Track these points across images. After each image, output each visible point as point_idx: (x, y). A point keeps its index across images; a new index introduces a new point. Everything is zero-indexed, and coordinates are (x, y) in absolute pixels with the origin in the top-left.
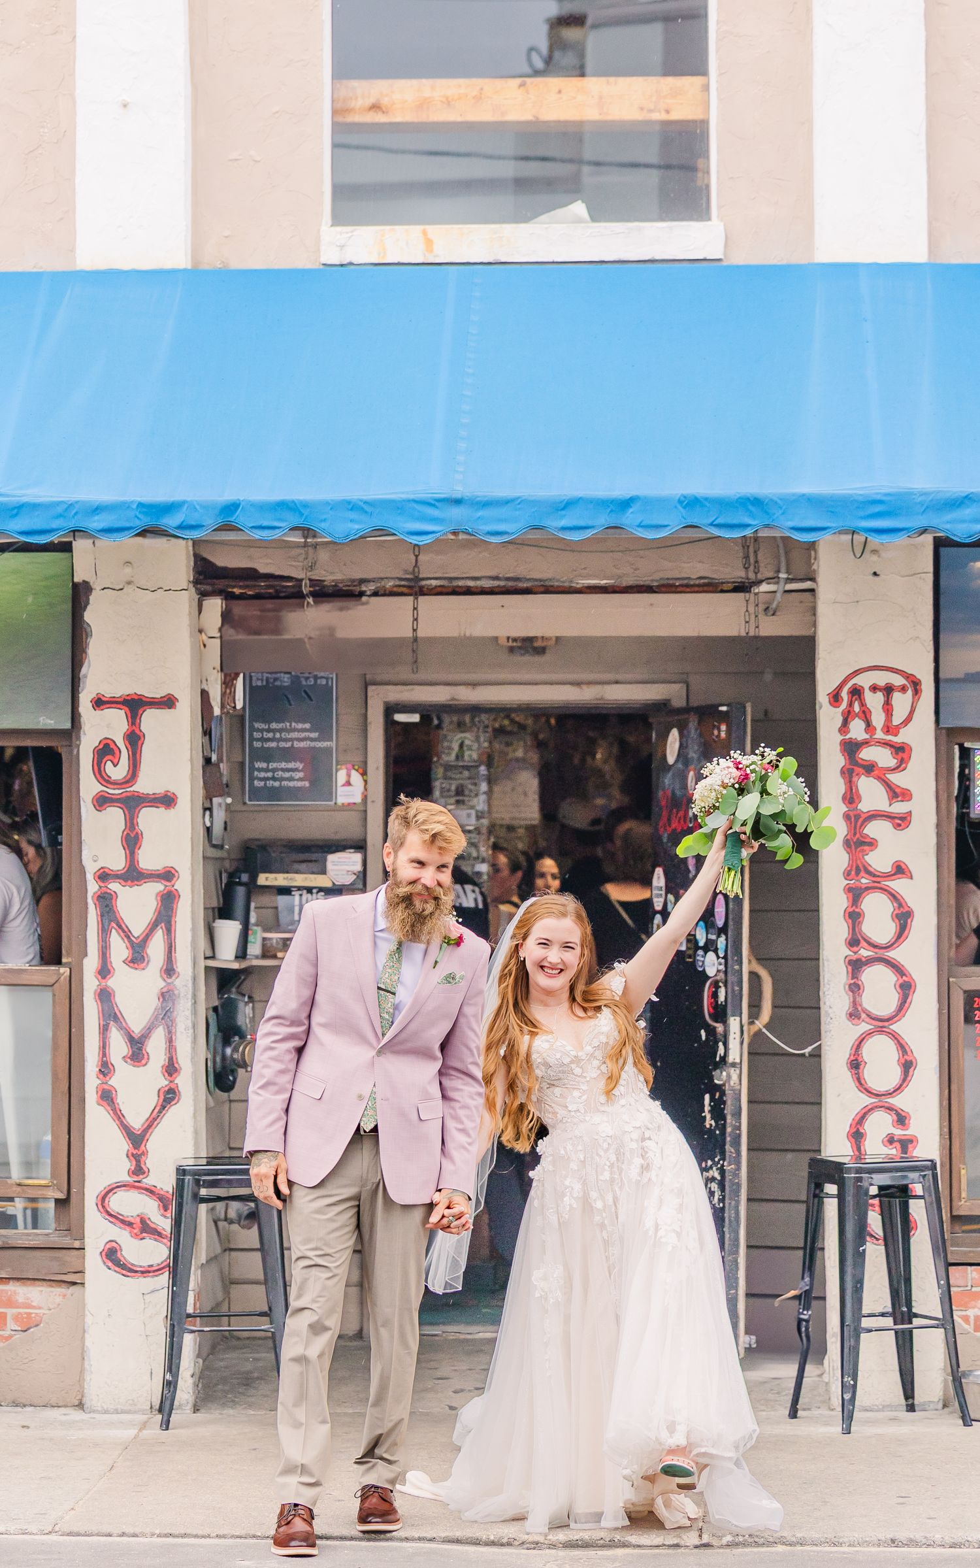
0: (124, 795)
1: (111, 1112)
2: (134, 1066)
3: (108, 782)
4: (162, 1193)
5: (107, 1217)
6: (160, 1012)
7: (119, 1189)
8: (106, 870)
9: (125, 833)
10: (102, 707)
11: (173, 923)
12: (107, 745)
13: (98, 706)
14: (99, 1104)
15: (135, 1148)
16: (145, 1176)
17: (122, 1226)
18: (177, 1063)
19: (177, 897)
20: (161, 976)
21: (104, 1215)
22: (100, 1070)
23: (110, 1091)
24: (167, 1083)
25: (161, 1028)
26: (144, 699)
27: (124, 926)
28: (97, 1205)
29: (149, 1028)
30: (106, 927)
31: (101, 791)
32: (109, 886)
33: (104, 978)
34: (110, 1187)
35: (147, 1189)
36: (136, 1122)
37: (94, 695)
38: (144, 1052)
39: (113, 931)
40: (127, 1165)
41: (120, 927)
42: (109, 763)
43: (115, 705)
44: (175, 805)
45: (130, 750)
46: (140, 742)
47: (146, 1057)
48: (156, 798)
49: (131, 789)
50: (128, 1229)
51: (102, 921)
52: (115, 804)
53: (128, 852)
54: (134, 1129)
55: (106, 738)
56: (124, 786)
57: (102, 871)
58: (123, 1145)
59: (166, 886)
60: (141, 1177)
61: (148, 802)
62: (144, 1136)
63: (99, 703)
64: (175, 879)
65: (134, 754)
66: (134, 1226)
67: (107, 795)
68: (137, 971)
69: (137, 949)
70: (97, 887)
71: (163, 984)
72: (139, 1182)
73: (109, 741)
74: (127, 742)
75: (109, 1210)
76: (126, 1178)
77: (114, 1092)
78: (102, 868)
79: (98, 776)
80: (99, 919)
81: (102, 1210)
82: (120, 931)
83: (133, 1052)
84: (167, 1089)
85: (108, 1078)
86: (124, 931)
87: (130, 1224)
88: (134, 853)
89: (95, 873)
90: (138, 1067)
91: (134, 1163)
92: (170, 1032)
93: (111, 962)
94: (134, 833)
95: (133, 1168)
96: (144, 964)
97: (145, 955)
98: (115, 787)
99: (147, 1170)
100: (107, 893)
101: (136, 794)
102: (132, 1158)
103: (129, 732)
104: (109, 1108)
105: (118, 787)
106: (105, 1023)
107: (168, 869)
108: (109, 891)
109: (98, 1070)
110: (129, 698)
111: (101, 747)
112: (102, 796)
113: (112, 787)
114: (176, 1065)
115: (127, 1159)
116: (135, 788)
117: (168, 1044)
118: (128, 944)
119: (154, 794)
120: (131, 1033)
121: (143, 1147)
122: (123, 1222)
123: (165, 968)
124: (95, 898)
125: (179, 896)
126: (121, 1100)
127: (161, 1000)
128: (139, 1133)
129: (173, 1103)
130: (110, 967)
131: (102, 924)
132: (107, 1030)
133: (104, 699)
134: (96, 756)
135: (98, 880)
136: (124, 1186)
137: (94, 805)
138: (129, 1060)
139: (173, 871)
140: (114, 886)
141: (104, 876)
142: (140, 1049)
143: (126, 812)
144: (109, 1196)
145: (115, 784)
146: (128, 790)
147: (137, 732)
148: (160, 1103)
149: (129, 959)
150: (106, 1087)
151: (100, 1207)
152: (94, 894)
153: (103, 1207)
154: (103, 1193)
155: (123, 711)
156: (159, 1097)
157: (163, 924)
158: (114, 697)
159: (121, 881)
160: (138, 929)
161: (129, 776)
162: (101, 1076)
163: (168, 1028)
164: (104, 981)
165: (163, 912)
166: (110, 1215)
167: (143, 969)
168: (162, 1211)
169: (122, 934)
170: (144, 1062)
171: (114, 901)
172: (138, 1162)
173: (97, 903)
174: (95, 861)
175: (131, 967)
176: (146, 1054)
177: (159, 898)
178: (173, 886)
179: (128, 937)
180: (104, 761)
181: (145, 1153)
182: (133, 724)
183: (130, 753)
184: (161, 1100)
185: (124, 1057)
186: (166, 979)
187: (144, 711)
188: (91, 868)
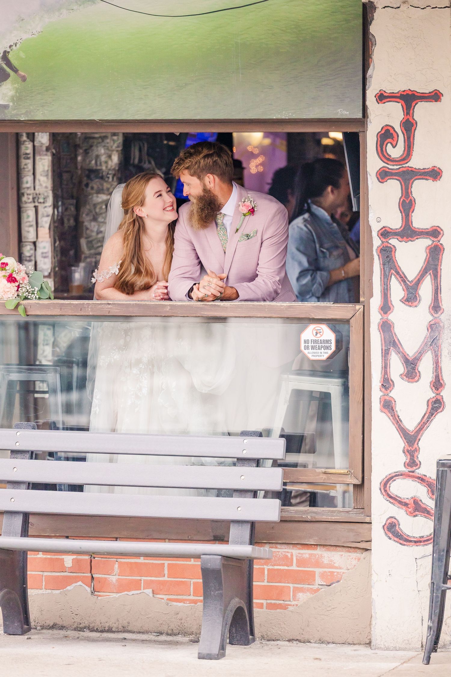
0: (401, 169)
1: (391, 418)
2: (409, 382)
3: (389, 160)
4: (430, 480)
5: (388, 499)
6: (429, 340)
7: (398, 477)
8: (387, 229)
9: (402, 200)
10: (383, 101)
11: (439, 270)
12: (387, 131)
13: (381, 101)
14: (382, 411)
15: (410, 446)
16: (417, 467)
17: (400, 506)
18: (443, 380)
19: (442, 250)
20: (430, 312)
21: (385, 497)
22: (382, 385)
23: (390, 401)
24: (434, 395)
25: (430, 352)
26: (416, 94)
27: (401, 273)
28: (380, 489)
29: (420, 352)
30: (387, 274)
31: (383, 167)
32: (390, 242)
33: (385, 313)
34: (391, 476)
35: (419, 478)
36: (411, 425)
37: (378, 92)
38: (416, 371)
39: (393, 276)
40: (403, 459)
41: (398, 273)
42: (389, 145)
43: (394, 99)
44: (441, 177)
45: (405, 134)
46: (413, 128)
47: (418, 375)
48: (425, 172)
49: (407, 165)
50: (404, 508)
51: (384, 269)
52: (394, 177)
53: (404, 214)
54: (409, 431)
55: (387, 125)
56: (401, 163)
57: (384, 229)
58: (400, 443)
59: (433, 241)
60: (415, 468)
61: (420, 175)
62: (416, 437)
63: (382, 97)
64: (440, 236)
65: (409, 138)
66: (409, 506)
67: (388, 170)
68: (411, 308)
69: (411, 291)
70: (380, 242)
71: (431, 318)
72: (413, 472)
73: (389, 128)
74: (403, 128)
75: (389, 493)
76: (402, 468)
77: (393, 402)
78: (384, 227)
79: (380, 155)
80: (382, 268)
81: (384, 493)
82: (398, 277)
83: (408, 371)
84: (434, 400)
85: (388, 391)
86: (401, 277)
87: (406, 505)
88: (408, 215)
89: (379, 231)
90: (412, 382)
91: (409, 457)
92: (436, 356)
93: (391, 301)
94: (409, 199)
95: (408, 461)
96: (417, 303)
97: (417, 295)
98: (394, 163)
99: (419, 463)
100: (387, 247)
101: (410, 169)
102: (407, 453)
103: (404, 120)
104: (390, 415)
105: (397, 163)
106: (386, 348)
107: (435, 228)
108: (389, 245)
109: (380, 384)
110: (405, 93)
111: (383, 132)
112: (383, 170)
113: (392, 163)
114: (441, 381)
115: (403, 455)
116: (410, 164)
117: (435, 365)
118: (404, 287)
119: (424, 169)
120: (407, 356)
121: (416, 445)
122: (400, 502)
123: (432, 305)
124: (379, 251)
125: (444, 249)
126: (399, 409)
127: (430, 330)
128: (413, 434)
129: (439, 411)
130: (390, 305)
131: (384, 271)
132: (388, 354)
133: (385, 94)
134: (379, 139)
135: (381, 237)
136: (402, 475)
137: (377, 178)
138: (405, 377)
139: (439, 230)
140: (393, 242)
141: (385, 233)
142: (414, 369)
143: (403, 184)
144: (390, 483)
145: (394, 161)
146: (404, 166)
147: (411, 120)
148: (429, 411)
149: (405, 298)
150: (387, 398)
151: (383, 491)
152: (378, 247)
153: (385, 491)
154: (385, 480)
155: (400, 104)
156: (428, 406)
157: (431, 271)
158: (393, 93)
159: (398, 237)
160: (411, 274)
161: (405, 155)
162: (383, 390)
163: (435, 352)
164: (385, 315)
165: (431, 262)
166: (391, 497)
167: (416, 306)
168: (430, 495)
169: (399, 279)
170: (416, 379)
171: (393, 253)
172: (412, 456)
173: (380, 255)
174: (379, 222)
175: (407, 305)
176: (418, 373)
177: (428, 251)
178: (439, 241)
179: (404, 282)
180: (385, 143)
181: (417, 450)
182: (408, 114)
183: (406, 137)
184: (430, 409)
185: (401, 375)
186: (433, 314)
187: (416, 104)
188: (375, 227)
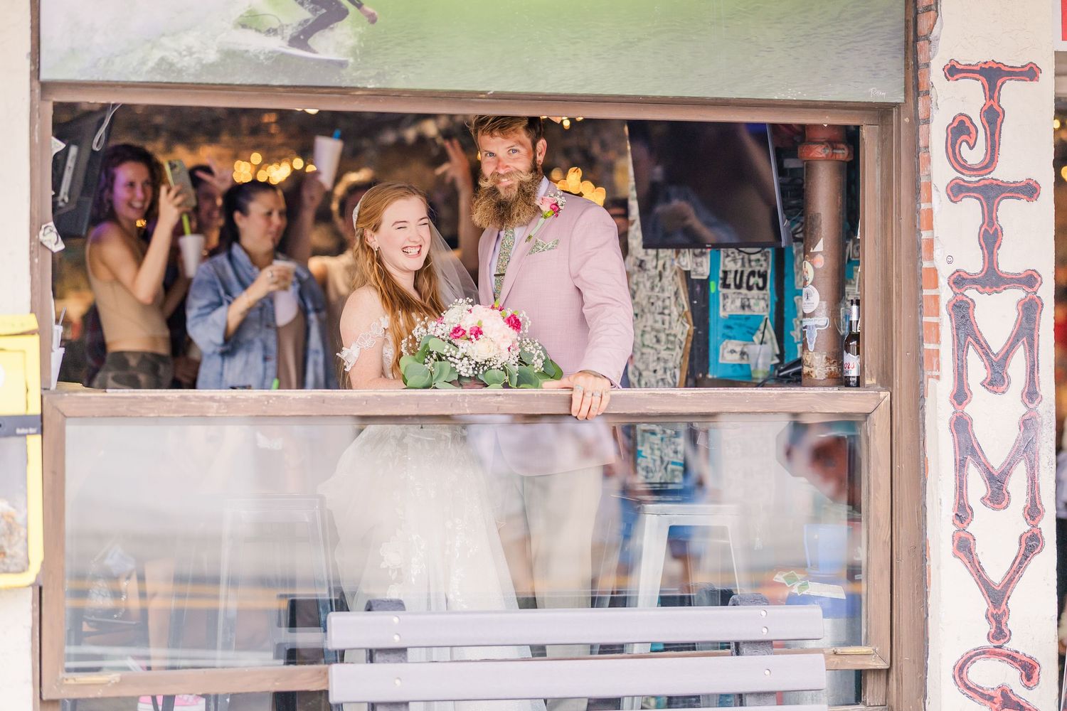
0: (982, 183)
1: (969, 565)
2: (994, 509)
3: (964, 167)
4: (1024, 659)
5: (966, 691)
6: (1022, 444)
7: (979, 657)
8: (961, 273)
9: (983, 229)
10: (956, 77)
11: (1036, 337)
12: (962, 122)
13: (952, 76)
14: (955, 556)
15: (995, 607)
16: (1006, 640)
17: (981, 700)
18: (1041, 504)
19: (1040, 306)
20: (1023, 401)
21: (961, 689)
22: (957, 514)
23: (967, 540)
24: (1029, 528)
25: (1023, 462)
26: (1003, 68)
27: (982, 341)
28: (954, 677)
29: (1009, 463)
30: (962, 342)
31: (957, 178)
32: (965, 293)
33: (960, 403)
34: (968, 655)
35: (1008, 656)
36: (996, 575)
37: (947, 62)
38: (1004, 491)
39: (970, 347)
40: (986, 628)
41: (978, 342)
42: (964, 144)
43: (971, 75)
44: (1038, 196)
45: (988, 129)
46: (999, 120)
47: (1007, 497)
48: (1017, 187)
49: (990, 176)
50: (989, 704)
51: (957, 335)
52: (972, 194)
53: (986, 252)
54: (994, 584)
55: (961, 114)
56: (982, 172)
57: (957, 274)
58: (981, 604)
59: (1028, 293)
60: (1002, 641)
61: (1009, 192)
62: (1005, 592)
63: (953, 71)
64: (1037, 285)
65: (993, 134)
66: (995, 700)
67: (962, 183)
68: (997, 396)
69: (997, 369)
70: (952, 294)
71: (1024, 410)
72: (1000, 647)
73: (964, 118)
74: (984, 120)
75: (967, 682)
76: (984, 643)
77: (972, 541)
78: (957, 271)
79: (952, 159)
80: (955, 334)
81: (959, 683)
82: (978, 347)
83: (993, 492)
84: (1029, 535)
85: (965, 525)
86: (982, 348)
87: (991, 698)
88: (992, 253)
89: (949, 278)
90: (999, 509)
91: (994, 624)
92: (1032, 468)
93: (968, 385)
94: (994, 228)
95: (993, 631)
96: (1005, 386)
97: (1005, 376)
98: (972, 173)
99: (1008, 633)
100: (962, 301)
101: (995, 182)
102: (992, 619)
103: (986, 108)
104: (966, 561)
105: (975, 173)
106: (961, 458)
107: (1030, 272)
108: (965, 299)
109: (954, 514)
110: (987, 66)
111: (955, 125)
112: (957, 184)
113: (968, 173)
114: (1039, 507)
115: (986, 621)
116: (994, 175)
117: (1030, 482)
118: (987, 364)
119: (1014, 182)
120: (991, 469)
121: (1003, 606)
122: (983, 696)
123: (1026, 390)
124: (950, 308)
125: (1042, 304)
126: (979, 549)
127: (1023, 429)
128: (1000, 588)
129: (1036, 551)
130: (967, 391)
131: (958, 339)
132: (964, 466)
133: (958, 67)
134: (950, 135)
135: (953, 286)
136: (984, 653)
137: (948, 195)
138: (988, 502)
139: (1036, 276)
140: (971, 293)
141: (959, 281)
142: (1000, 488)
143: (984, 204)
144: (967, 666)
145: (971, 169)
146: (986, 177)
147: (996, 107)
148: (1022, 552)
149: (988, 380)
150: (963, 535)
151: (958, 679)
152: (949, 302)
153: (961, 679)
154: (961, 662)
155: (980, 82)
156: (1020, 545)
157: (1025, 339)
158: (970, 65)
159: (978, 287)
160: (997, 344)
161: (987, 161)
162: (958, 522)
163: (1030, 462)
164: (960, 407)
165: (1025, 324)
166: (969, 688)
167: (1003, 392)
168: (1025, 681)
169: (980, 350)
170: (1004, 503)
171: (970, 311)
172: (999, 622)
173: (952, 313)
174: (950, 263)
175: (991, 391)
176: (1006, 494)
177: (1020, 308)
178: (1036, 293)
179: (987, 355)
180: (959, 142)
181: (1006, 613)
182: (991, 97)
183: (988, 133)
184: (1023, 549)
185: (983, 498)
186: (1028, 403)
187: (1003, 83)
188: (945, 272)
